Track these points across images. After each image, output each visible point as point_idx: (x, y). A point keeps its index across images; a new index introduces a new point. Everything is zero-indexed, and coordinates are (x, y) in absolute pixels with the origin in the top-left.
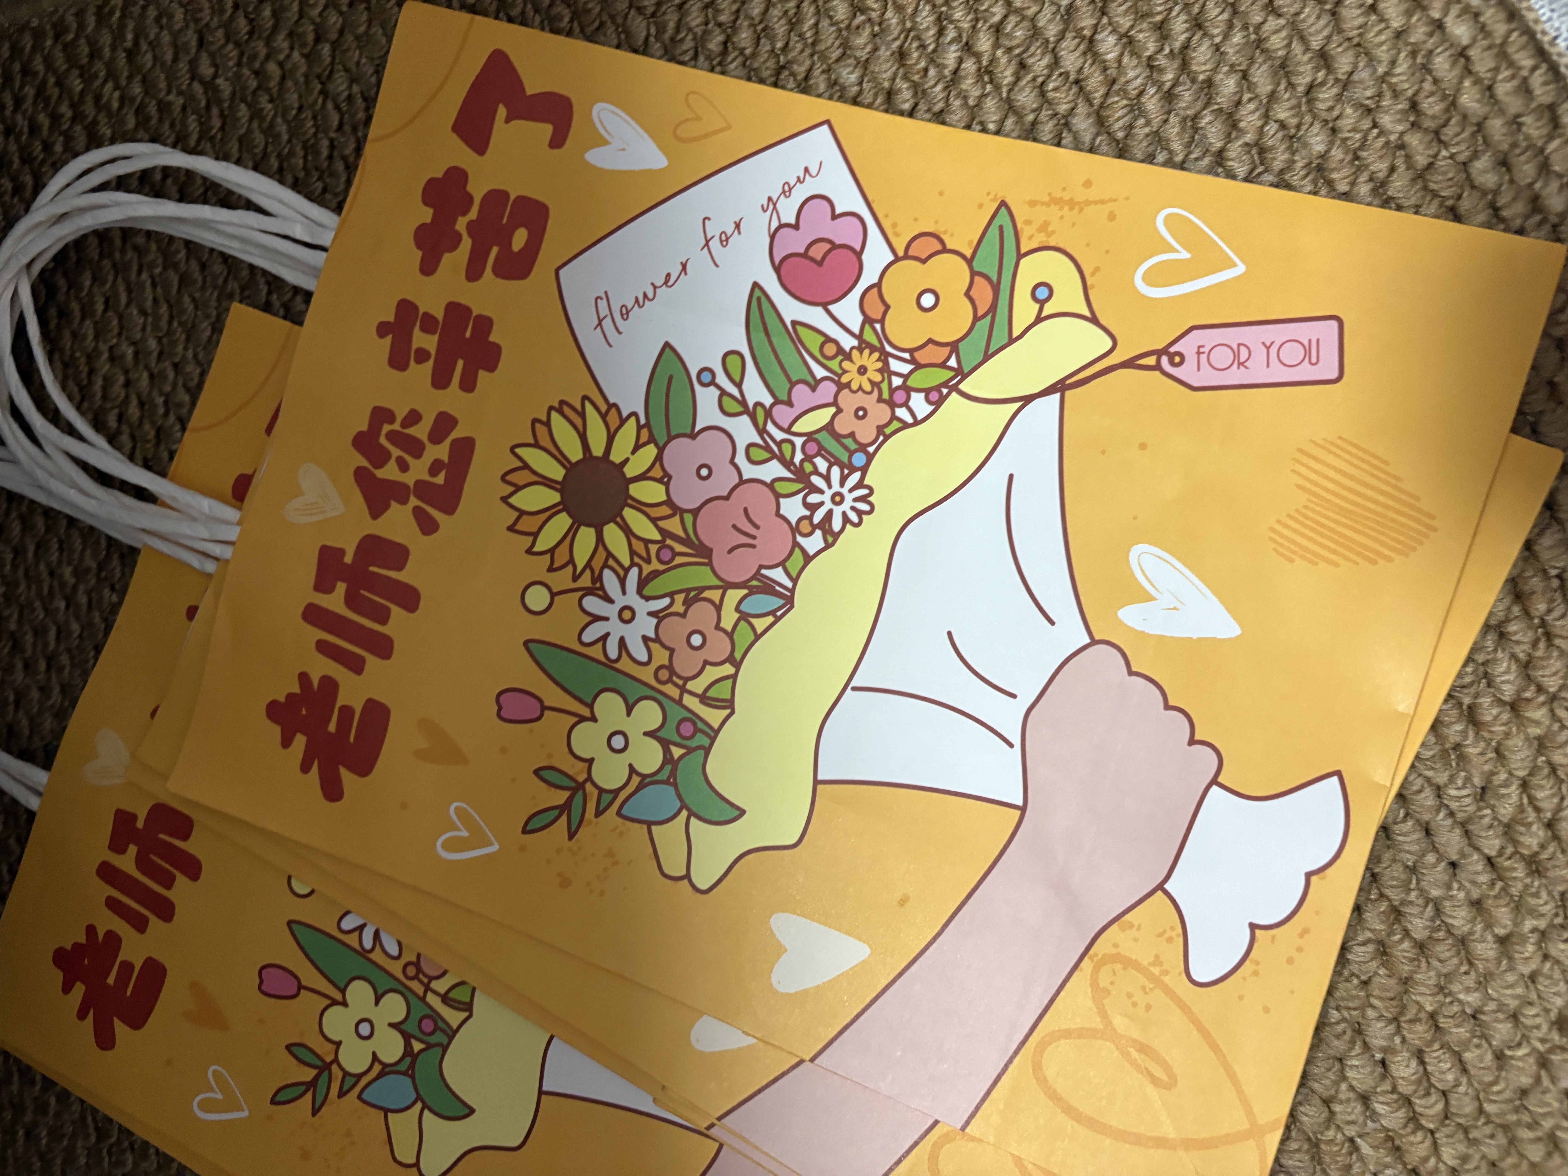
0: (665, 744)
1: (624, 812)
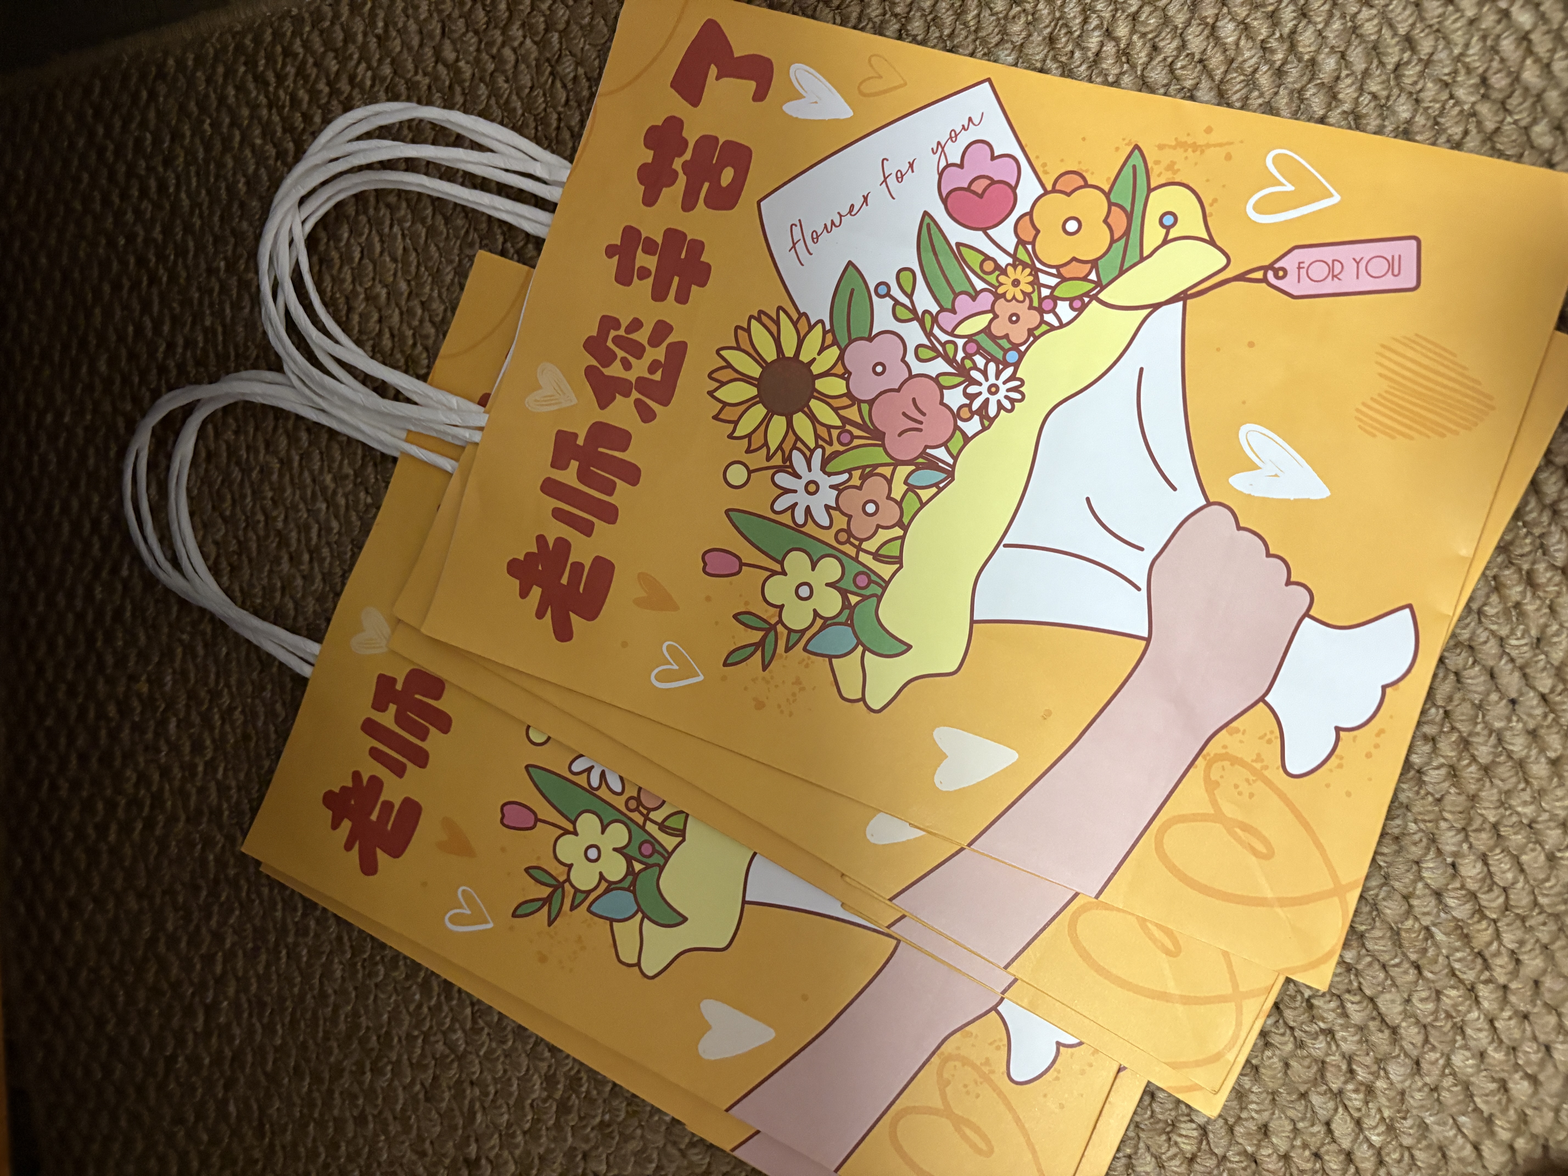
0: (844, 593)
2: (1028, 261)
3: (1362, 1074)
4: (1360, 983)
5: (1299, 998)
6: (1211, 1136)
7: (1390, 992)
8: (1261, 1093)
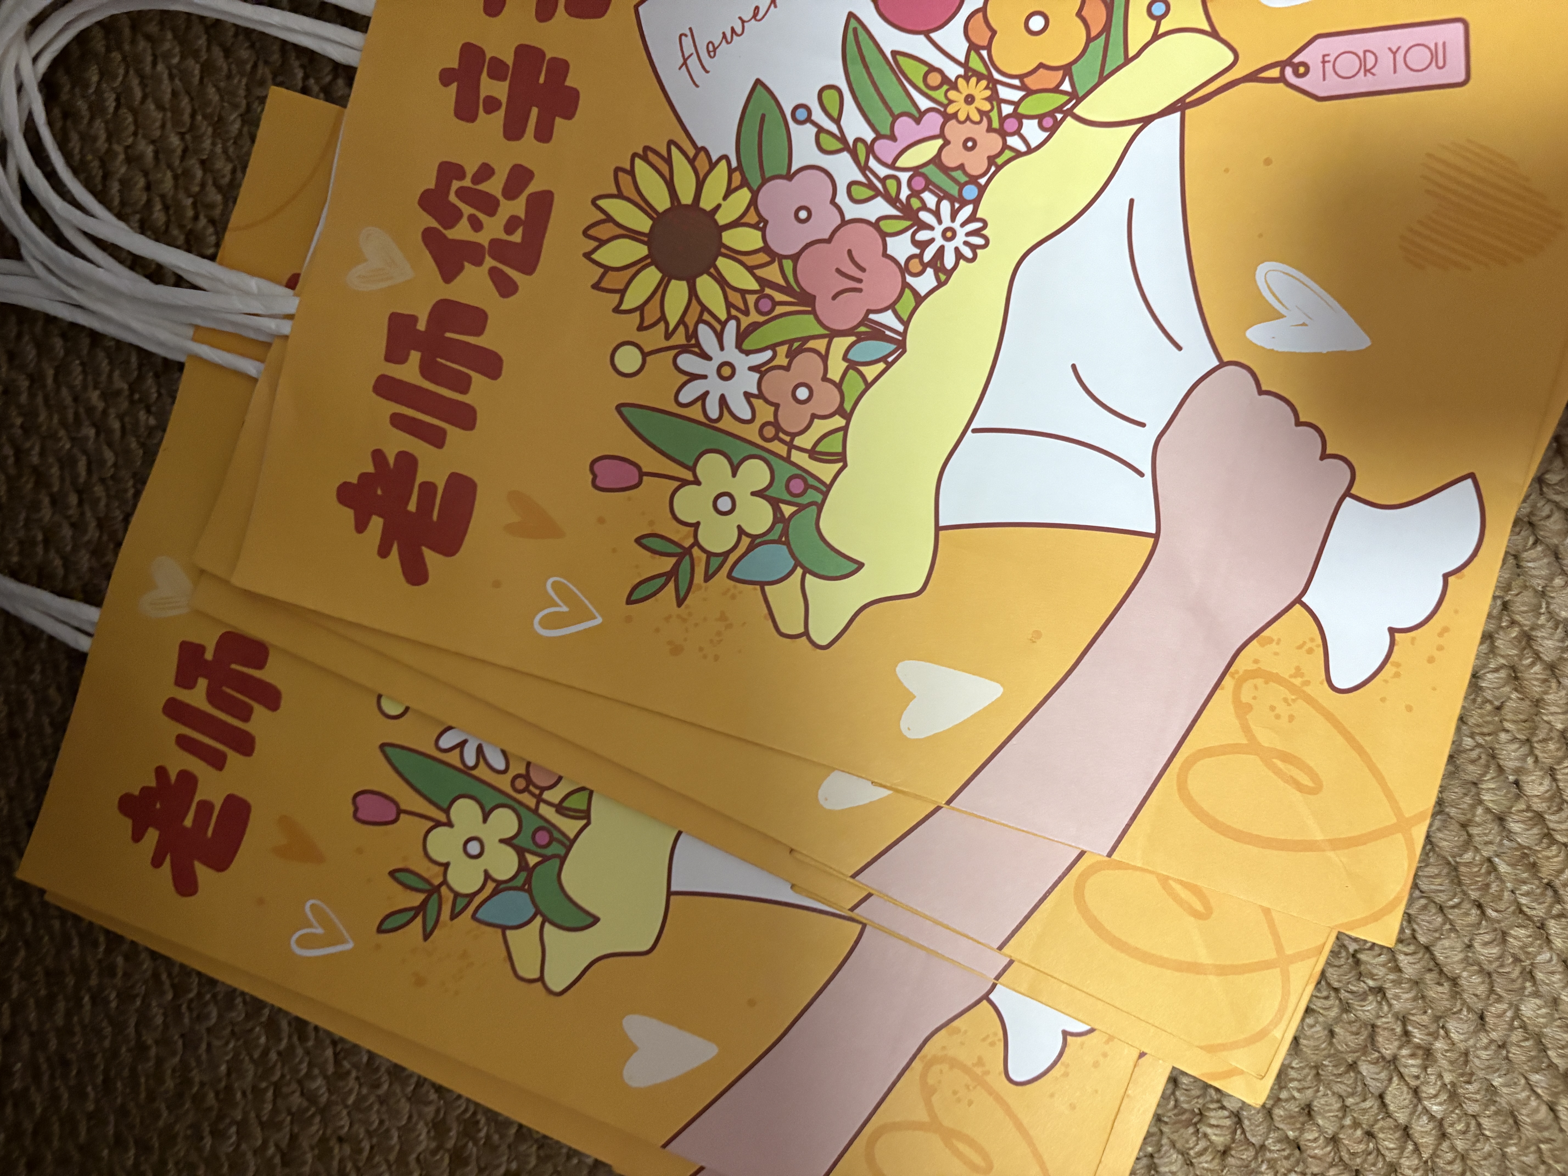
0: (775, 503)
1: (734, 574)
2: (983, 70)
3: (1418, 1036)
4: (1414, 930)
5: (1344, 954)
6: (1246, 1123)
7: (1449, 938)
8: (1302, 1068)
